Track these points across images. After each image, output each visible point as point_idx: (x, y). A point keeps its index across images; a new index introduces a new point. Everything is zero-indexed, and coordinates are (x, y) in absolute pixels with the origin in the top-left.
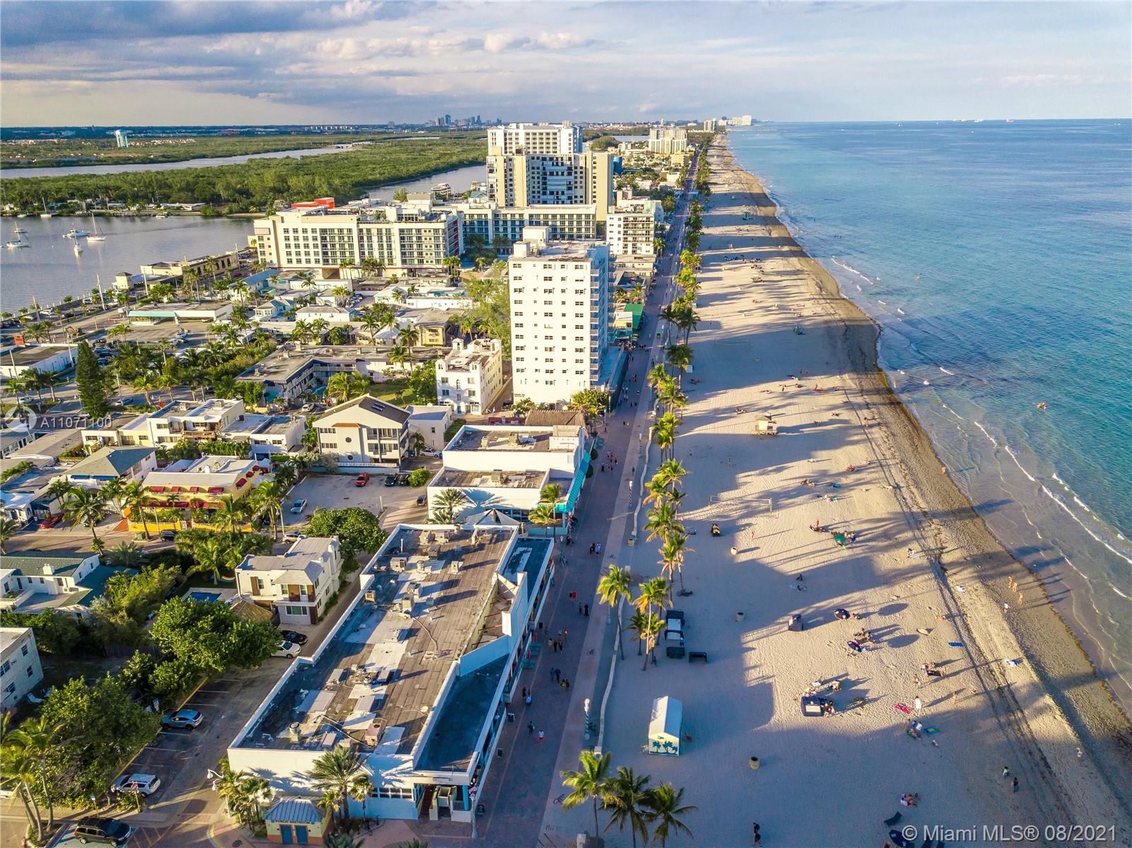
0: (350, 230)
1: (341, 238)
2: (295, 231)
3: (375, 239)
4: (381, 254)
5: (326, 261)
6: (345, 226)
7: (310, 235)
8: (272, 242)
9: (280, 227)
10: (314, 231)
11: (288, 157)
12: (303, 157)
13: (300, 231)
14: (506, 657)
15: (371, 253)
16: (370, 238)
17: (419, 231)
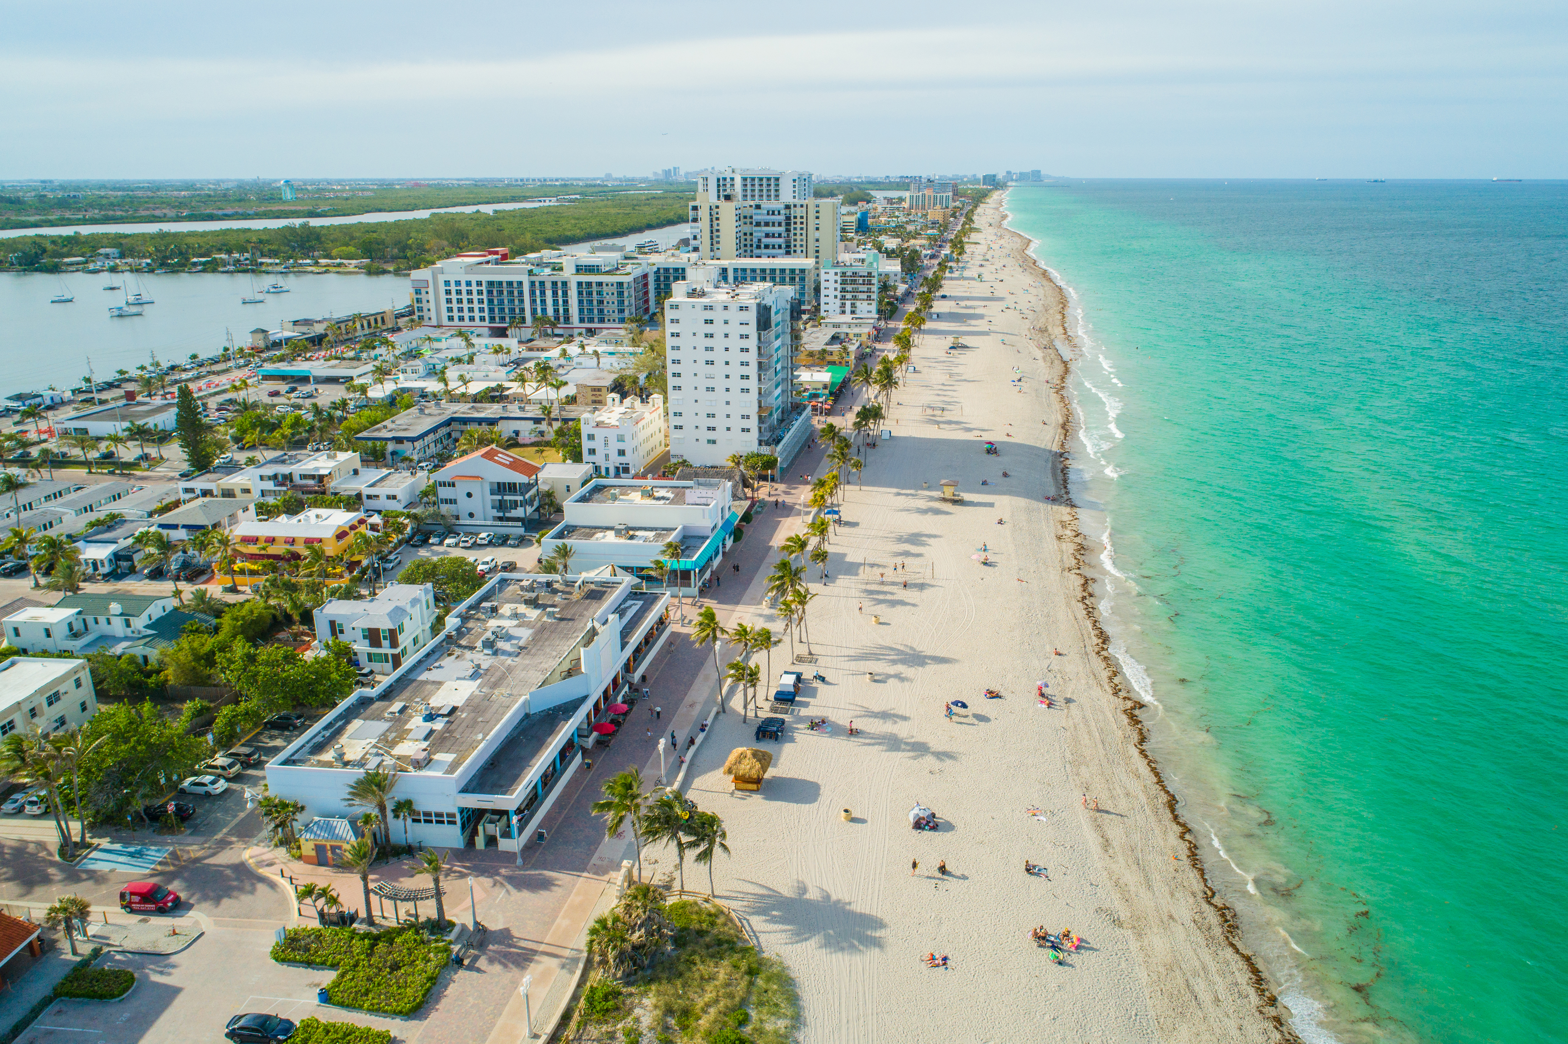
0: (520, 283)
1: (511, 293)
2: (458, 283)
3: (549, 293)
4: (556, 311)
5: (492, 319)
6: (515, 278)
7: (474, 288)
8: (431, 296)
9: (441, 279)
10: (479, 283)
11: (478, 212)
12: (496, 212)
13: (463, 284)
14: (585, 698)
15: (544, 310)
16: (543, 293)
17: (600, 284)
